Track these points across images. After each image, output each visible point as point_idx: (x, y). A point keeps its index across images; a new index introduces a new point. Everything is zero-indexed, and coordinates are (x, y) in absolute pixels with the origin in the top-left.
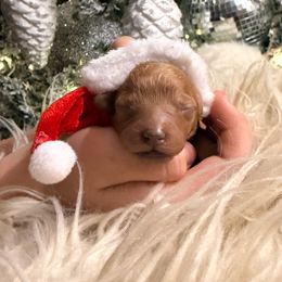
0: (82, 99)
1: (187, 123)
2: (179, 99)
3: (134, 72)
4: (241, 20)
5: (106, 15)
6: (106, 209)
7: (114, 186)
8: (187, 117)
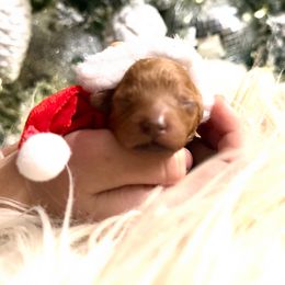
0: (76, 98)
1: (188, 118)
2: (181, 93)
3: (134, 66)
4: (225, 39)
5: (86, 26)
6: (98, 218)
7: (109, 191)
8: (189, 112)
